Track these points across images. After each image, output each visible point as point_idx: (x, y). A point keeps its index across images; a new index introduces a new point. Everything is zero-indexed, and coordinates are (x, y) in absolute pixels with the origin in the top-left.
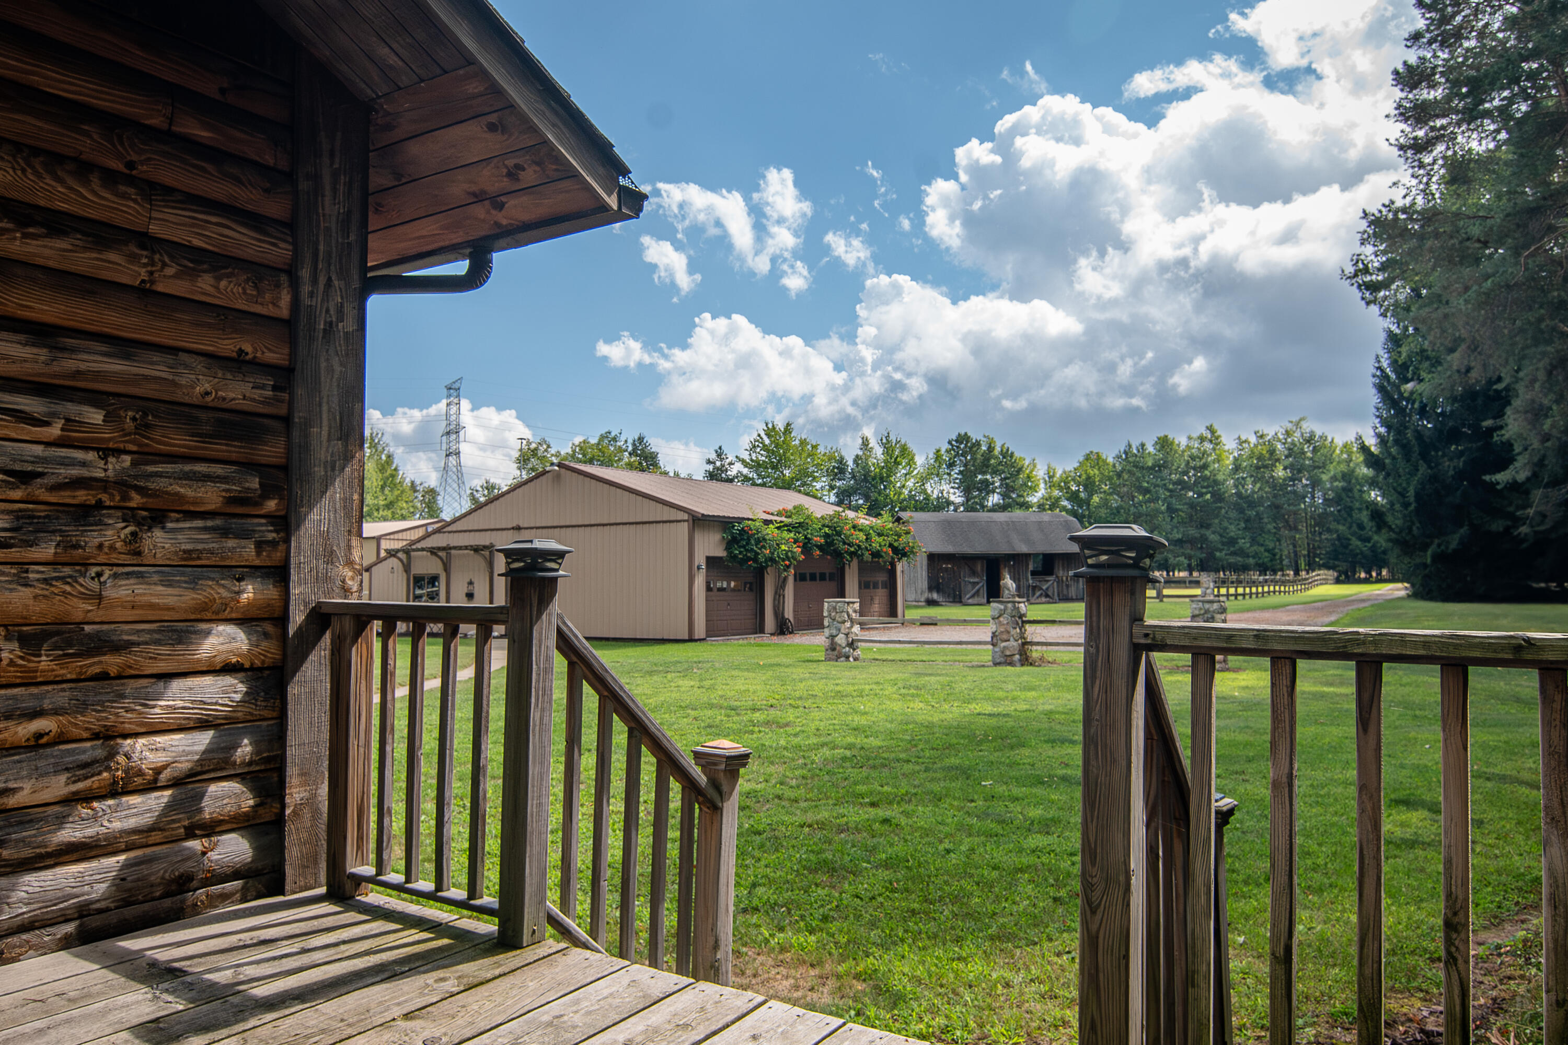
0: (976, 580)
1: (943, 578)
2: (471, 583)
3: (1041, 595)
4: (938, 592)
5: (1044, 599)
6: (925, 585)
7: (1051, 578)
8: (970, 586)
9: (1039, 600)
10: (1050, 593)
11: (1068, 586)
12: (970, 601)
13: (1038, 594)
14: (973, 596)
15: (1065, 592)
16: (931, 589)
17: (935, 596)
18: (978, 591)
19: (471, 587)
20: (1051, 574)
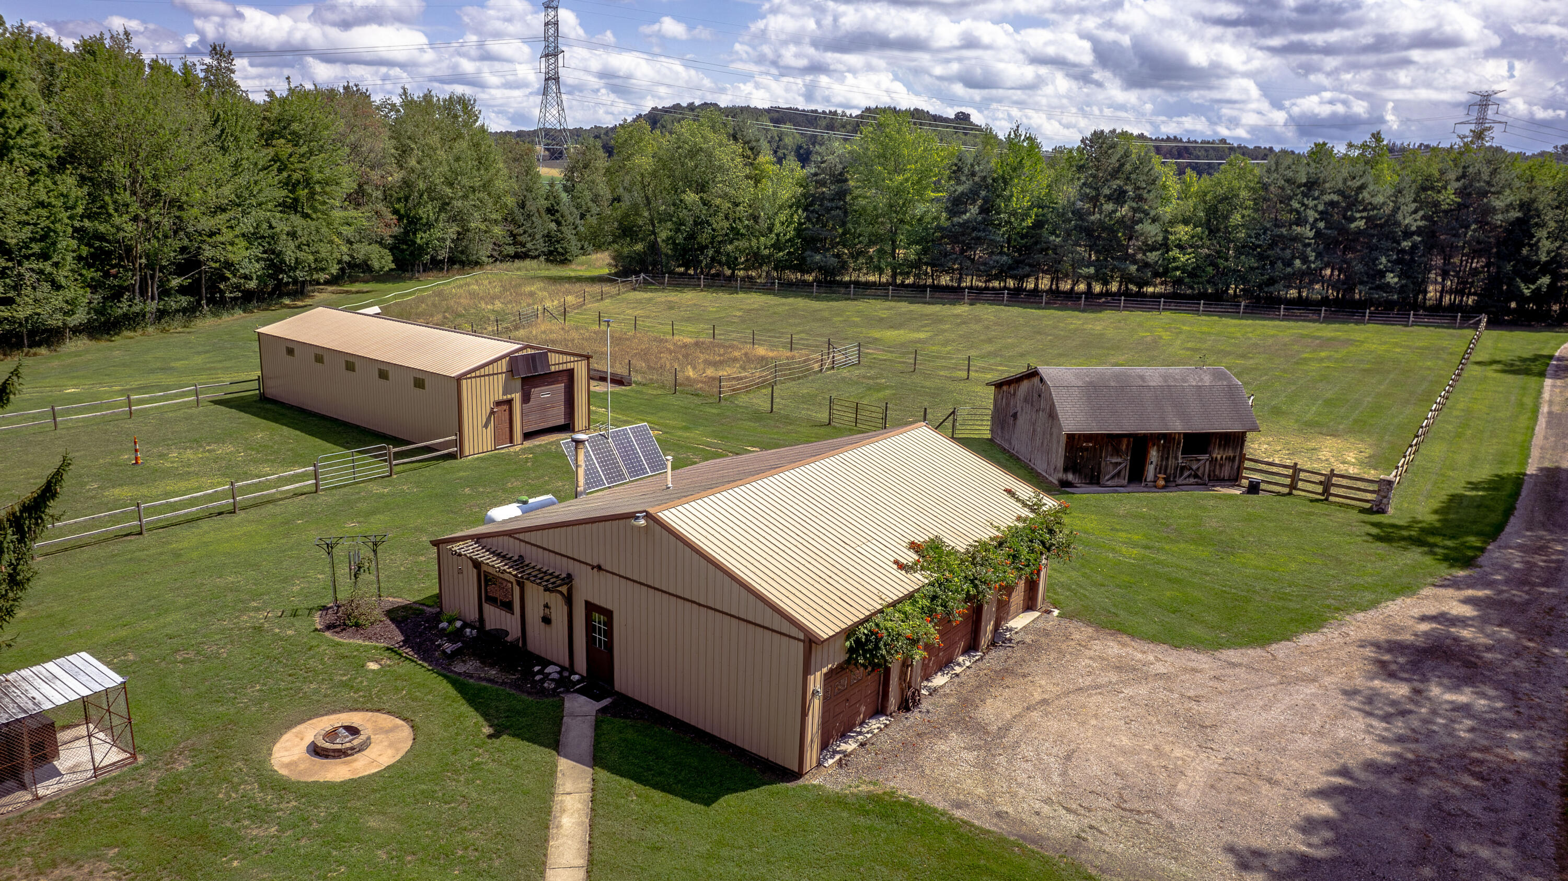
0: (1119, 460)
1: (1082, 457)
2: (546, 606)
3: (1189, 476)
4: (1074, 473)
5: (1192, 480)
6: (1060, 463)
7: (1205, 457)
8: (1111, 467)
9: (1187, 482)
10: (1199, 473)
11: (1221, 466)
12: (1109, 483)
13: (1186, 474)
14: (1113, 478)
15: (1217, 472)
16: (1066, 470)
17: (1070, 477)
18: (1119, 472)
19: (547, 611)
20: (1204, 452)
